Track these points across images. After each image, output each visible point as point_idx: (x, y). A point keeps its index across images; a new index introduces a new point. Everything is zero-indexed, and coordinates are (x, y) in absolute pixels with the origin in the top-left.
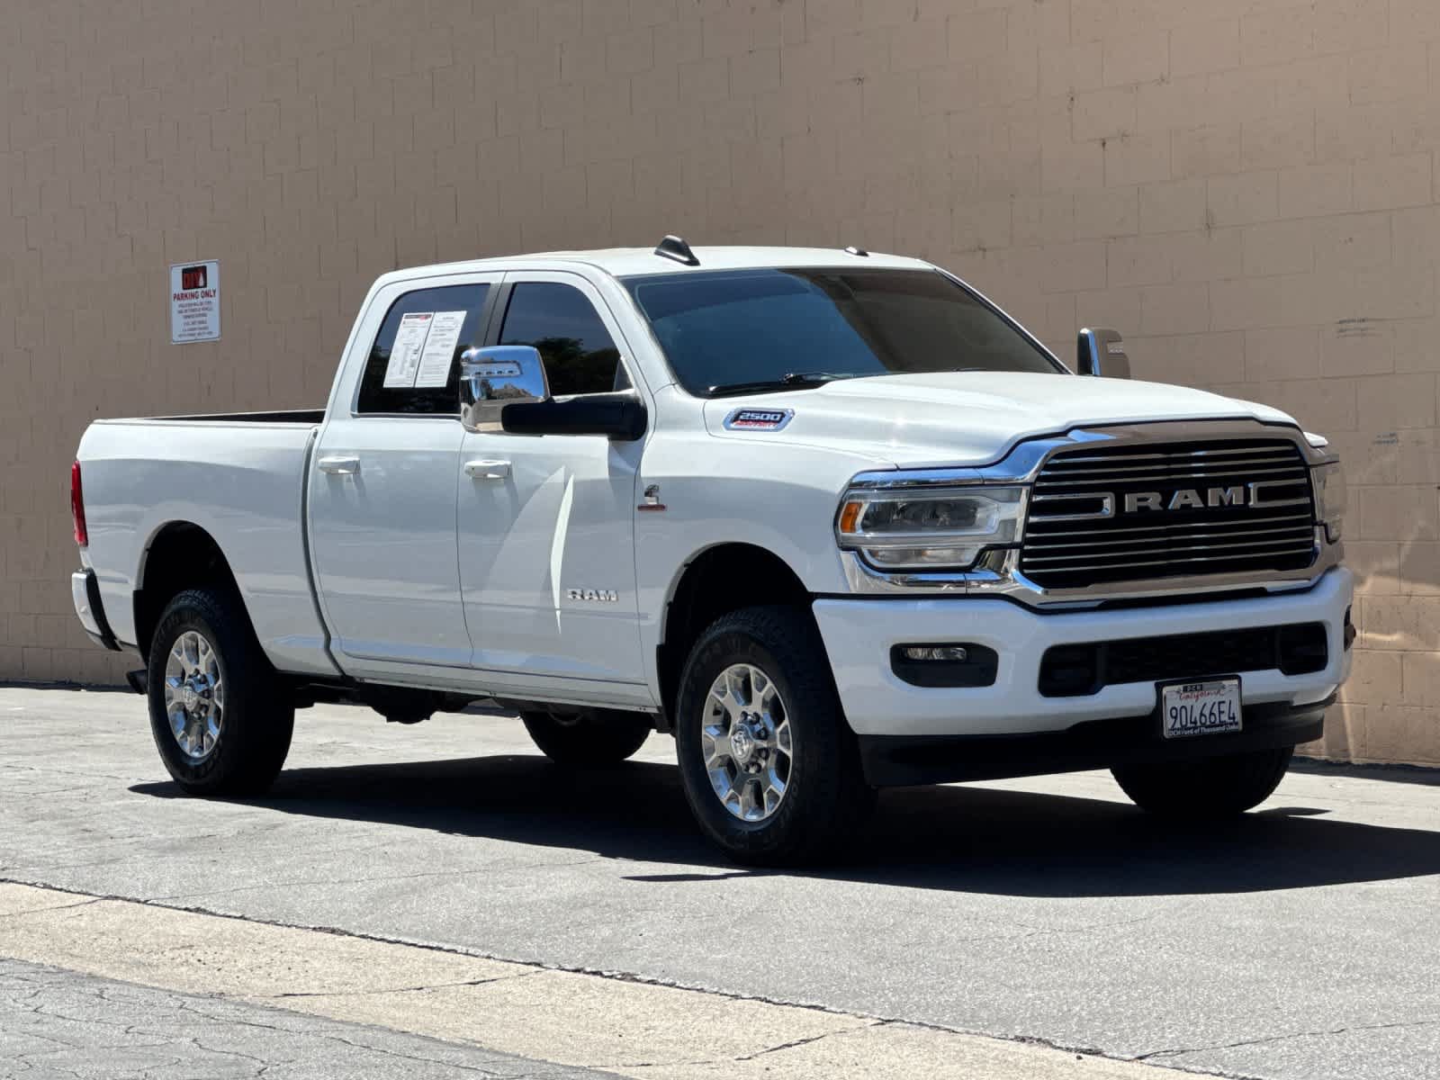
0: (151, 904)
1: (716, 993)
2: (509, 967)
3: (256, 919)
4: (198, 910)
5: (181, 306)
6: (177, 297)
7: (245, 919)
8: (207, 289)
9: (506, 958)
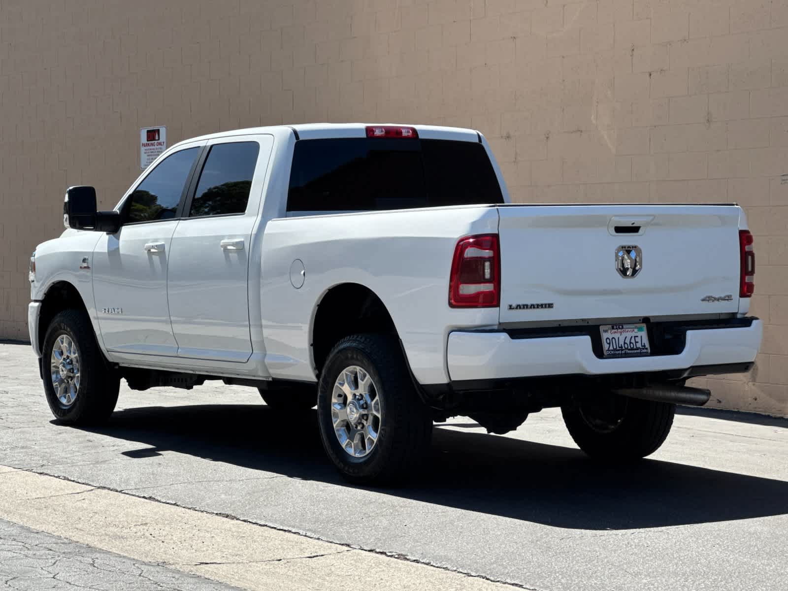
0: (124, 493)
1: (455, 571)
2: (331, 546)
3: (184, 506)
4: (150, 498)
5: (146, 150)
6: (144, 145)
7: (177, 505)
8: (160, 141)
9: (328, 539)
